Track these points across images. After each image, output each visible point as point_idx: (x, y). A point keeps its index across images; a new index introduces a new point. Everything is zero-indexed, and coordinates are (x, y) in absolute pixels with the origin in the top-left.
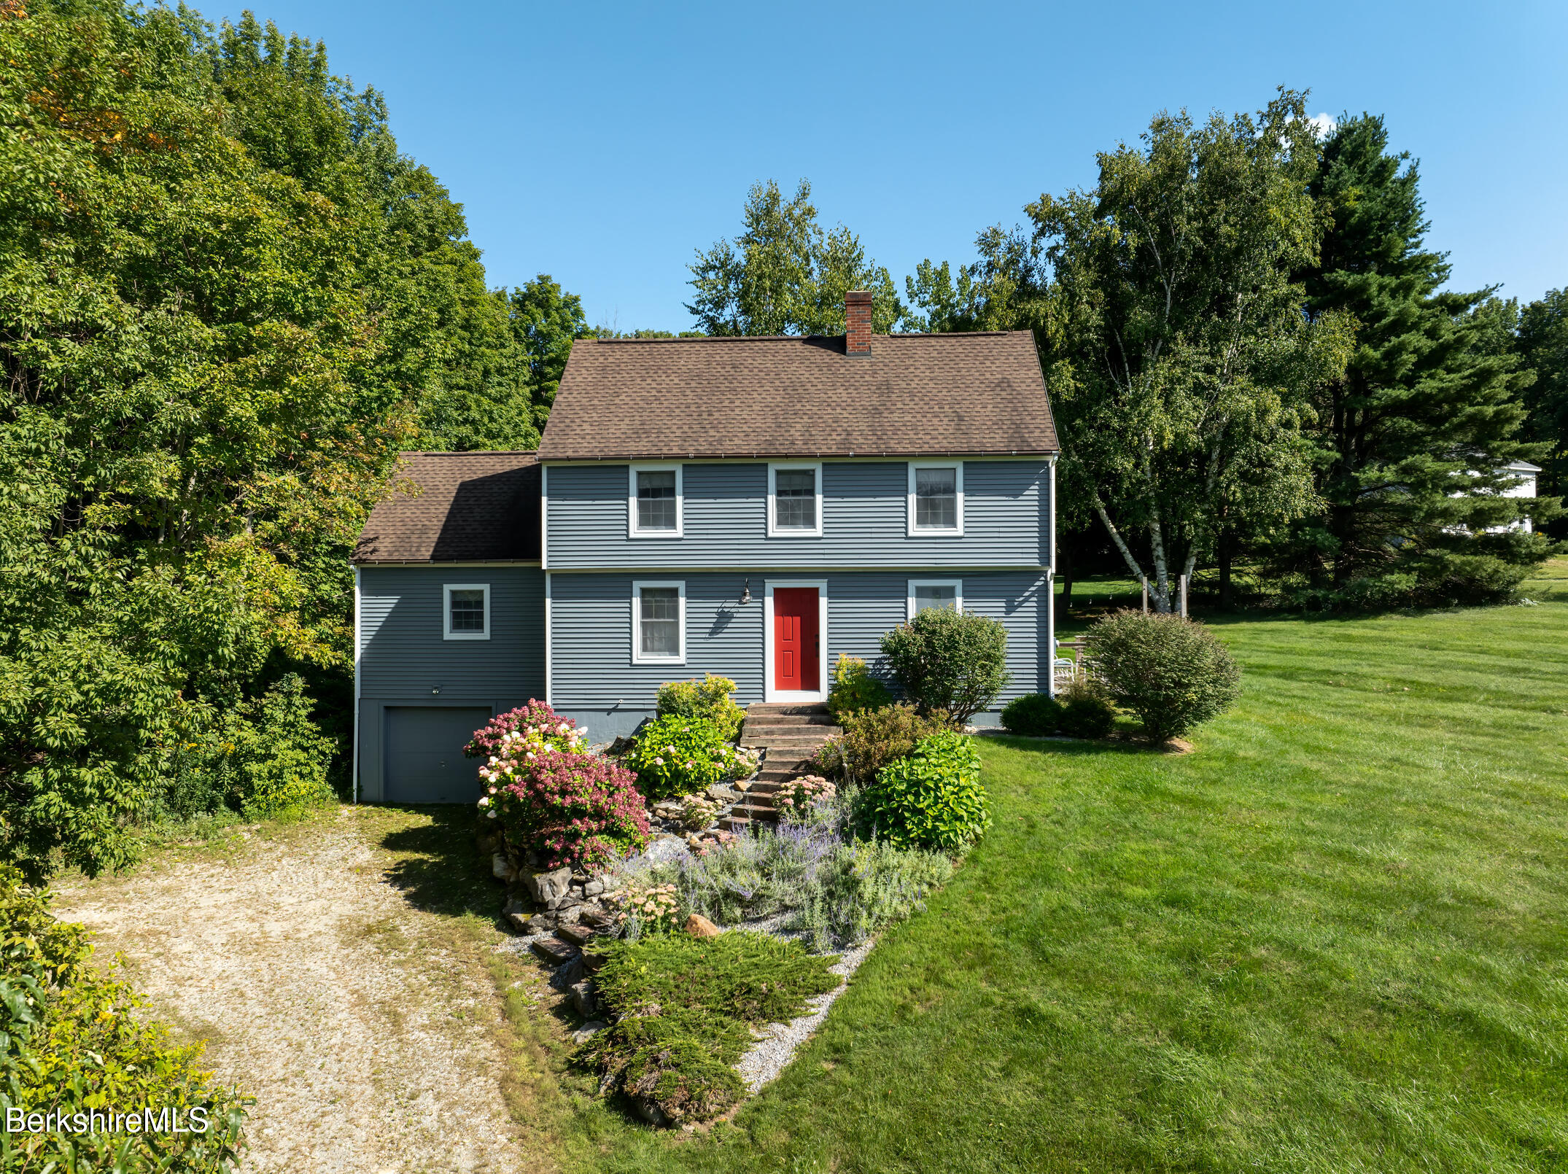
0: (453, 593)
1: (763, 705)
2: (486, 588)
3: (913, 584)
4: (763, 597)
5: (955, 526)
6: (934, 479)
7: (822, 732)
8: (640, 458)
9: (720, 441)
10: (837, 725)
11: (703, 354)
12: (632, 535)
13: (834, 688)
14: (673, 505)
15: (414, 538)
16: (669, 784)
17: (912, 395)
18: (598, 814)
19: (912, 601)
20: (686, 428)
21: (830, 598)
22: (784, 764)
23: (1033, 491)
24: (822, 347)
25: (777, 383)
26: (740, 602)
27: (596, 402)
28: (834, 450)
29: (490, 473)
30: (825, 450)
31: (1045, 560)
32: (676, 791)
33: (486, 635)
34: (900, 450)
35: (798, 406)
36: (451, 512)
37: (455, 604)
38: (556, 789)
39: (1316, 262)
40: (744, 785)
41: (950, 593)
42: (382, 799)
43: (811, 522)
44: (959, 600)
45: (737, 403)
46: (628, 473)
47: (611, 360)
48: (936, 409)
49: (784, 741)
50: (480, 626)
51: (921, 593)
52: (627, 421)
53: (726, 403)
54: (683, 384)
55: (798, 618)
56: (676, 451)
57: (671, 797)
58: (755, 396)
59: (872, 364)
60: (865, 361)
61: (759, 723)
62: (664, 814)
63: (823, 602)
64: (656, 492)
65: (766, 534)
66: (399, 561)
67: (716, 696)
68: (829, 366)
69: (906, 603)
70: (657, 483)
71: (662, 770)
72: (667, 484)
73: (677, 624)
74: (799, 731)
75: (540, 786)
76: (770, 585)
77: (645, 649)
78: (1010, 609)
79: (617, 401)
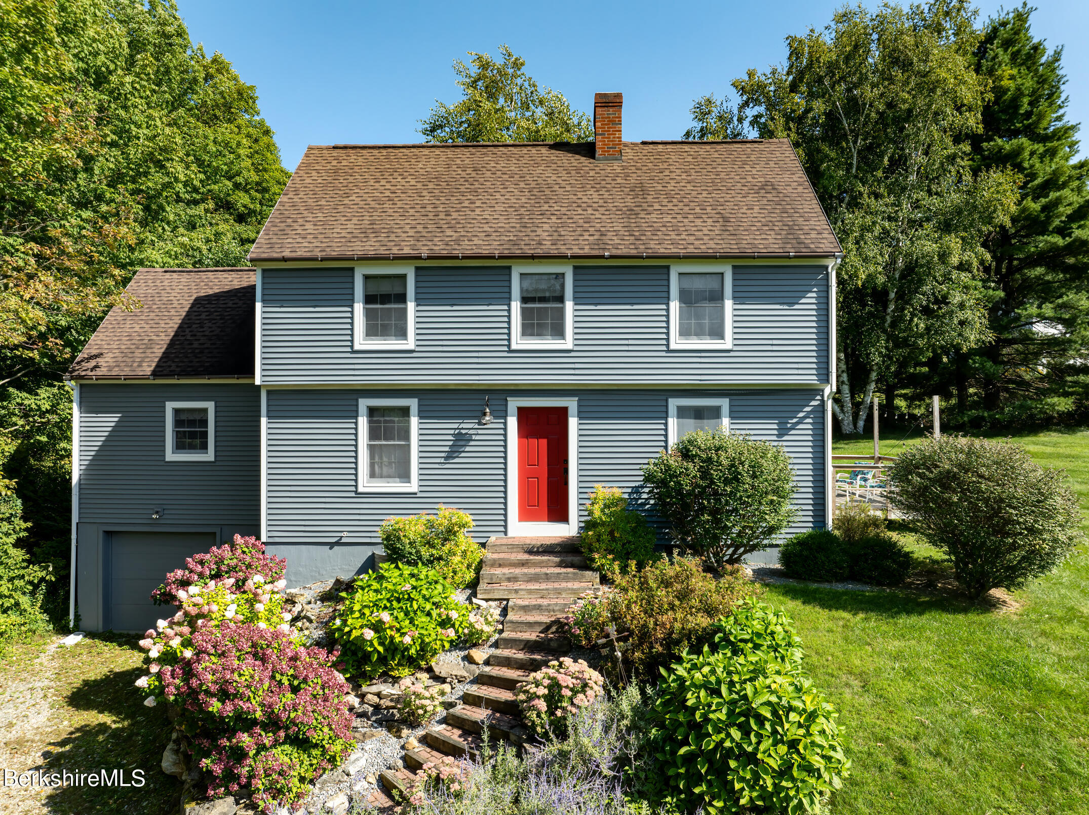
0: (177, 411)
1: (504, 541)
2: (210, 406)
3: (674, 403)
4: (505, 417)
5: (722, 338)
6: (698, 284)
7: (575, 578)
8: (365, 259)
9: (457, 241)
10: (593, 570)
11: (443, 158)
12: (357, 347)
13: (590, 525)
14: (404, 311)
15: (138, 354)
16: (383, 660)
17: (670, 198)
18: (273, 723)
19: (672, 422)
20: (420, 228)
21: (580, 418)
22: (530, 625)
23: (811, 298)
24: (569, 151)
25: (522, 185)
26: (480, 423)
27: (323, 202)
28: (587, 251)
29: (227, 288)
30: (576, 251)
31: (825, 377)
32: (392, 669)
33: (209, 456)
34: (662, 251)
35: (546, 207)
36: (180, 327)
37: (178, 423)
38: (214, 688)
39: (980, 130)
40: (480, 655)
41: (715, 413)
42: (101, 630)
43: (559, 332)
44: (726, 421)
45: (478, 203)
46: (353, 277)
47: (344, 163)
48: (698, 210)
49: (530, 592)
50: (204, 447)
51: (683, 412)
52: (355, 220)
53: (466, 204)
54: (419, 186)
55: (544, 442)
56: (407, 251)
57: (386, 677)
58: (498, 196)
59: (624, 168)
60: (616, 166)
61: (500, 566)
62: (376, 699)
63: (573, 423)
64: (385, 299)
65: (509, 346)
66: (117, 377)
67: (449, 534)
68: (578, 170)
69: (666, 424)
70: (385, 288)
71: (372, 645)
72: (398, 290)
73: (409, 446)
74: (547, 577)
75: (194, 682)
76: (514, 404)
77: (372, 475)
78: (783, 431)
79: (346, 201)
